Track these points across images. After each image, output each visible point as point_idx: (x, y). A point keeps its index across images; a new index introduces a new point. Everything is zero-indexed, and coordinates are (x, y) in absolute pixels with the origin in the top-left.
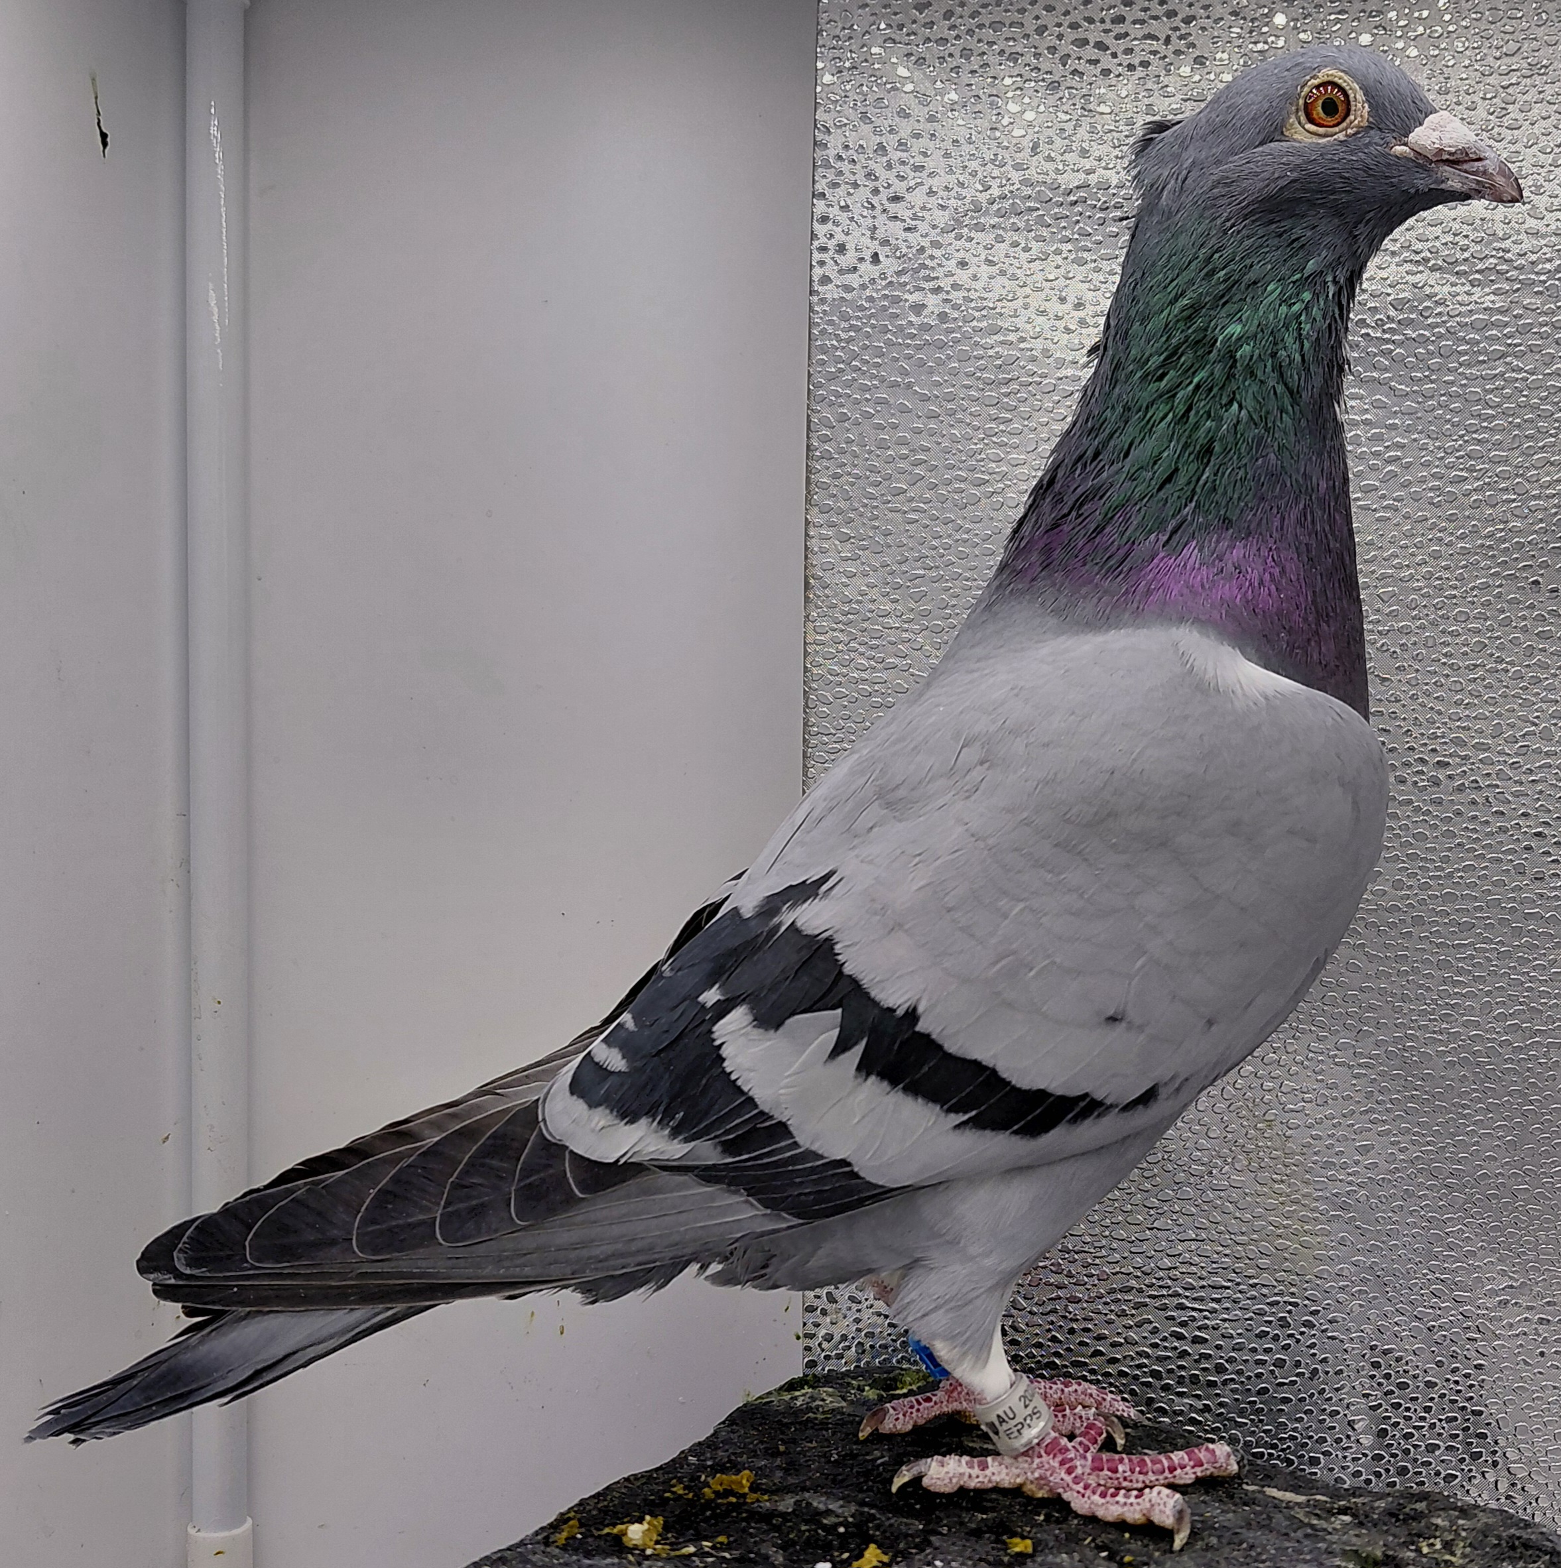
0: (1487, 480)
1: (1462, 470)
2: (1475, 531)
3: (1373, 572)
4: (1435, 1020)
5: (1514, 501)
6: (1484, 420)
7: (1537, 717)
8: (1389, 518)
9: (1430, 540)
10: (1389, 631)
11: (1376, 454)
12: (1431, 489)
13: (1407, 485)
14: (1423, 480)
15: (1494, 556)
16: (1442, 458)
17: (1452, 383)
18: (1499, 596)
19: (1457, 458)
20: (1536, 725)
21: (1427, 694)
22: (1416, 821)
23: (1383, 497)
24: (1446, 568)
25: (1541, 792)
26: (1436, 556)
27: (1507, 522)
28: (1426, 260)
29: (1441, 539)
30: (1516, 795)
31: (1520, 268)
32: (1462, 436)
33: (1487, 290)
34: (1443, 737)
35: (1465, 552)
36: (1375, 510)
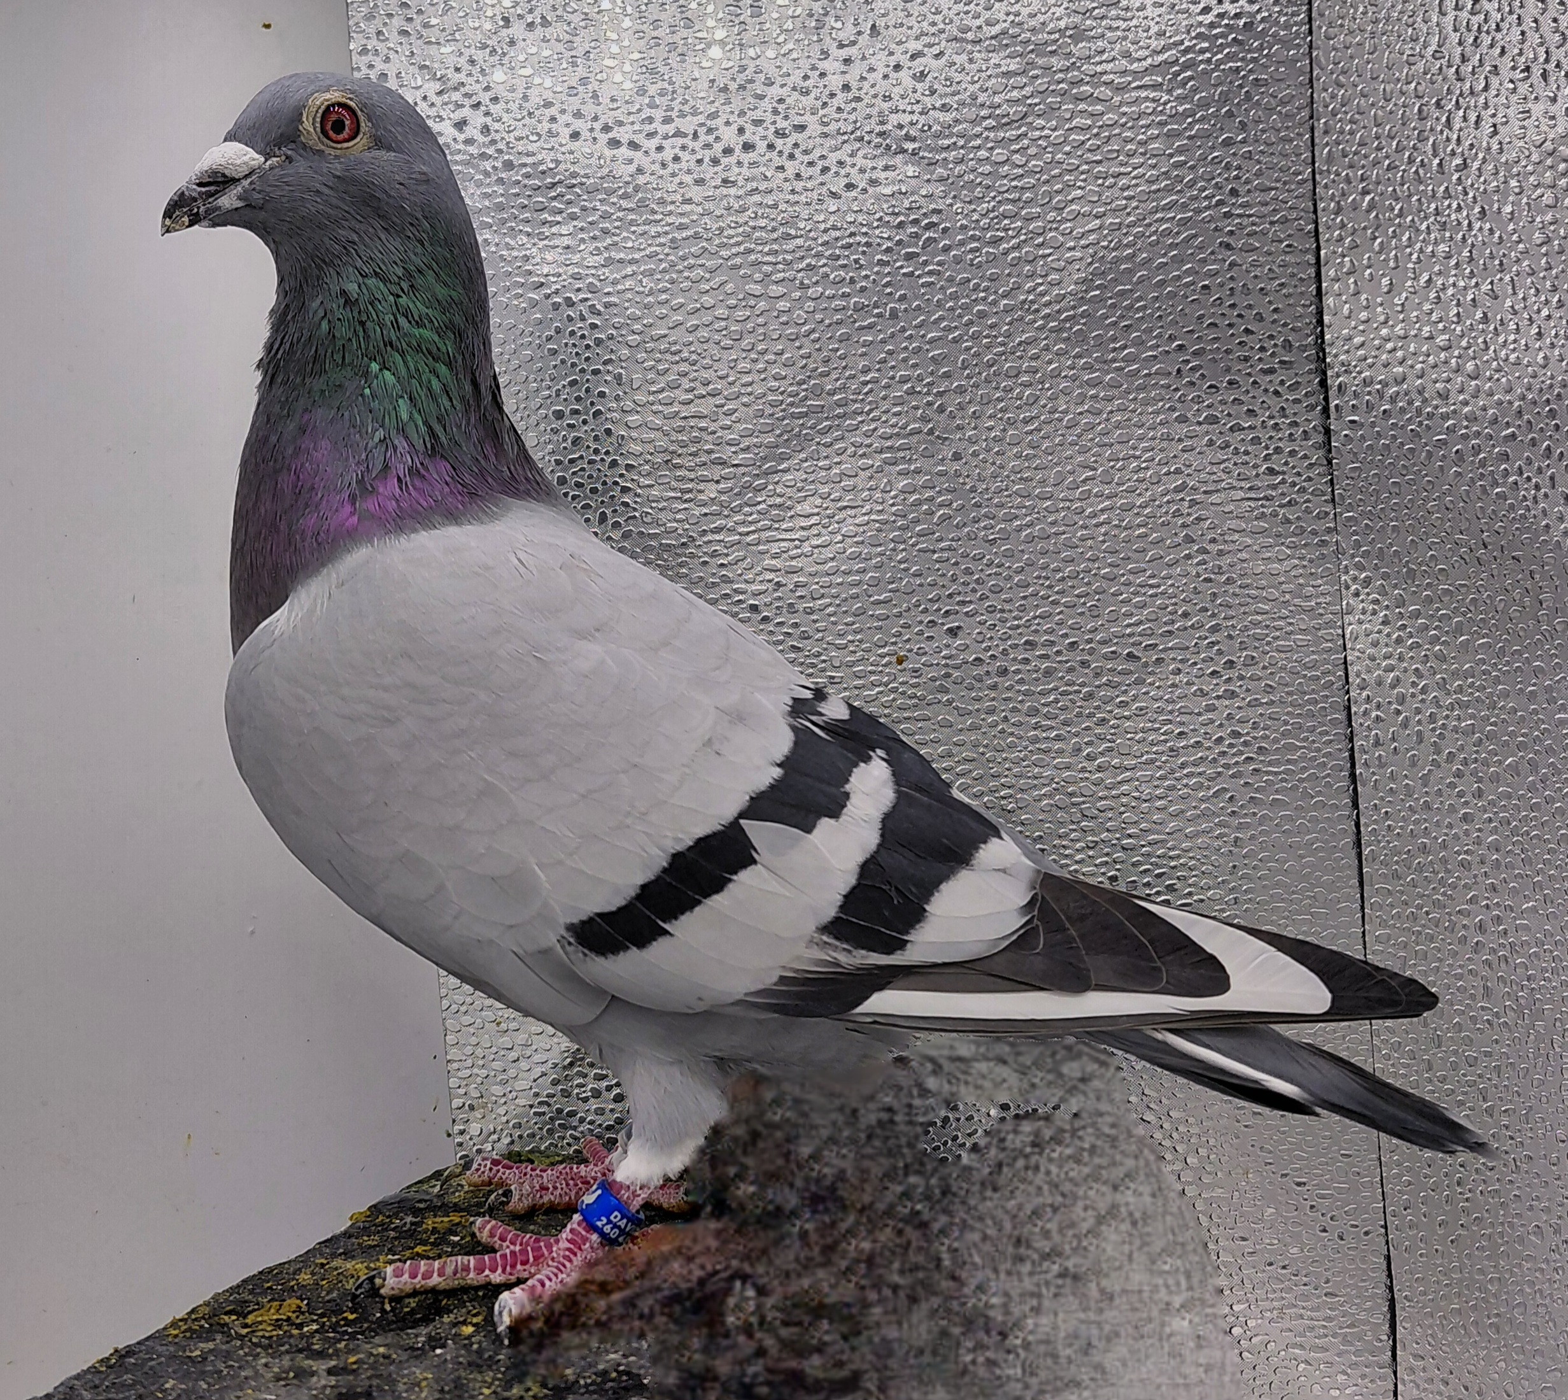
0: (1023, 238)
1: (998, 230)
2: (1018, 287)
3: (923, 336)
4: (1029, 766)
5: (1049, 255)
6: (1013, 180)
7: (1096, 462)
8: (932, 283)
9: (974, 301)
10: (945, 392)
11: (916, 222)
12: (972, 251)
13: (946, 249)
14: (962, 243)
15: (1037, 311)
16: (977, 221)
17: (979, 148)
18: (1047, 349)
19: (992, 219)
20: (1095, 469)
21: (988, 450)
22: (990, 575)
23: (925, 263)
24: (992, 327)
25: (1105, 534)
26: (982, 315)
27: (1046, 275)
28: (942, 31)
29: (984, 299)
30: (1083, 539)
31: (1033, 30)
32: (994, 198)
33: (1002, 54)
34: (1007, 490)
35: (1008, 310)
36: (919, 276)
